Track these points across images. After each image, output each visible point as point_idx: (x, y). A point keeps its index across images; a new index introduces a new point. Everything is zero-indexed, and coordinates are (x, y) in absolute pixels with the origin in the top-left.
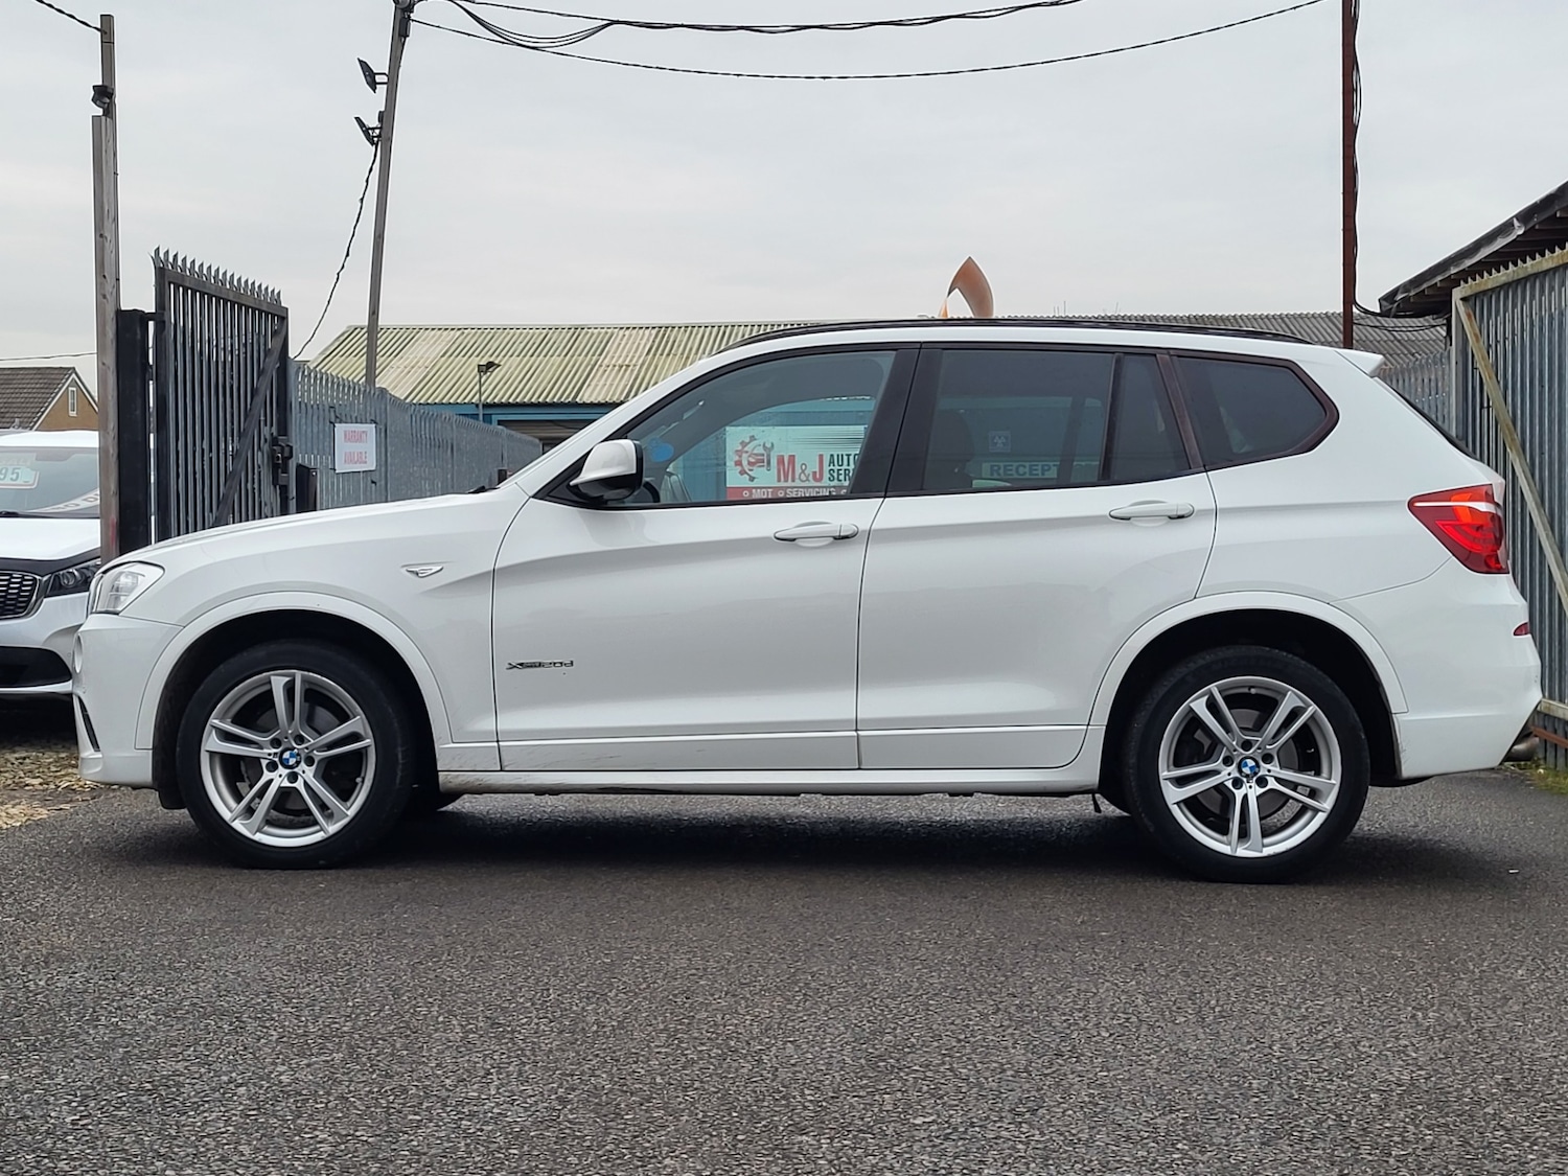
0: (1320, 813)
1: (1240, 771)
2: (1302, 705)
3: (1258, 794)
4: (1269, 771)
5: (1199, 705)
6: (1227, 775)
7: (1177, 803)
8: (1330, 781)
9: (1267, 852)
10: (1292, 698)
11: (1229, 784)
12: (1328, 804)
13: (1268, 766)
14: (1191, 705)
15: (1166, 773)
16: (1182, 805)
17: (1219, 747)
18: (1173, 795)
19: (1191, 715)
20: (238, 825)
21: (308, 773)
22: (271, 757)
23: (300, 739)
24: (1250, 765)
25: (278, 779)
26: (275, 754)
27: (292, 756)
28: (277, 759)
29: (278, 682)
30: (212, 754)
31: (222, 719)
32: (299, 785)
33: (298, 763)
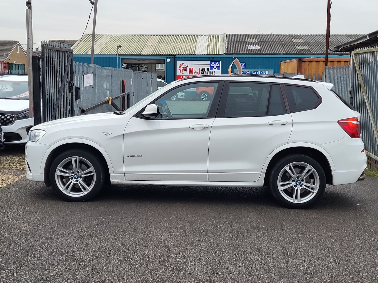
0: (314, 193)
1: (296, 183)
2: (311, 168)
3: (300, 189)
4: (303, 183)
5: (287, 168)
6: (293, 184)
7: (281, 191)
8: (317, 186)
9: (302, 202)
10: (309, 167)
11: (293, 186)
12: (316, 191)
13: (303, 182)
14: (285, 168)
15: (279, 184)
16: (283, 191)
17: (291, 178)
18: (280, 189)
19: (285, 170)
20: (64, 192)
21: (80, 180)
22: (72, 176)
23: (78, 172)
24: (298, 182)
25: (73, 181)
26: (73, 175)
27: (76, 176)
28: (73, 177)
29: (73, 159)
30: (58, 175)
31: (60, 167)
32: (78, 183)
33: (78, 178)
